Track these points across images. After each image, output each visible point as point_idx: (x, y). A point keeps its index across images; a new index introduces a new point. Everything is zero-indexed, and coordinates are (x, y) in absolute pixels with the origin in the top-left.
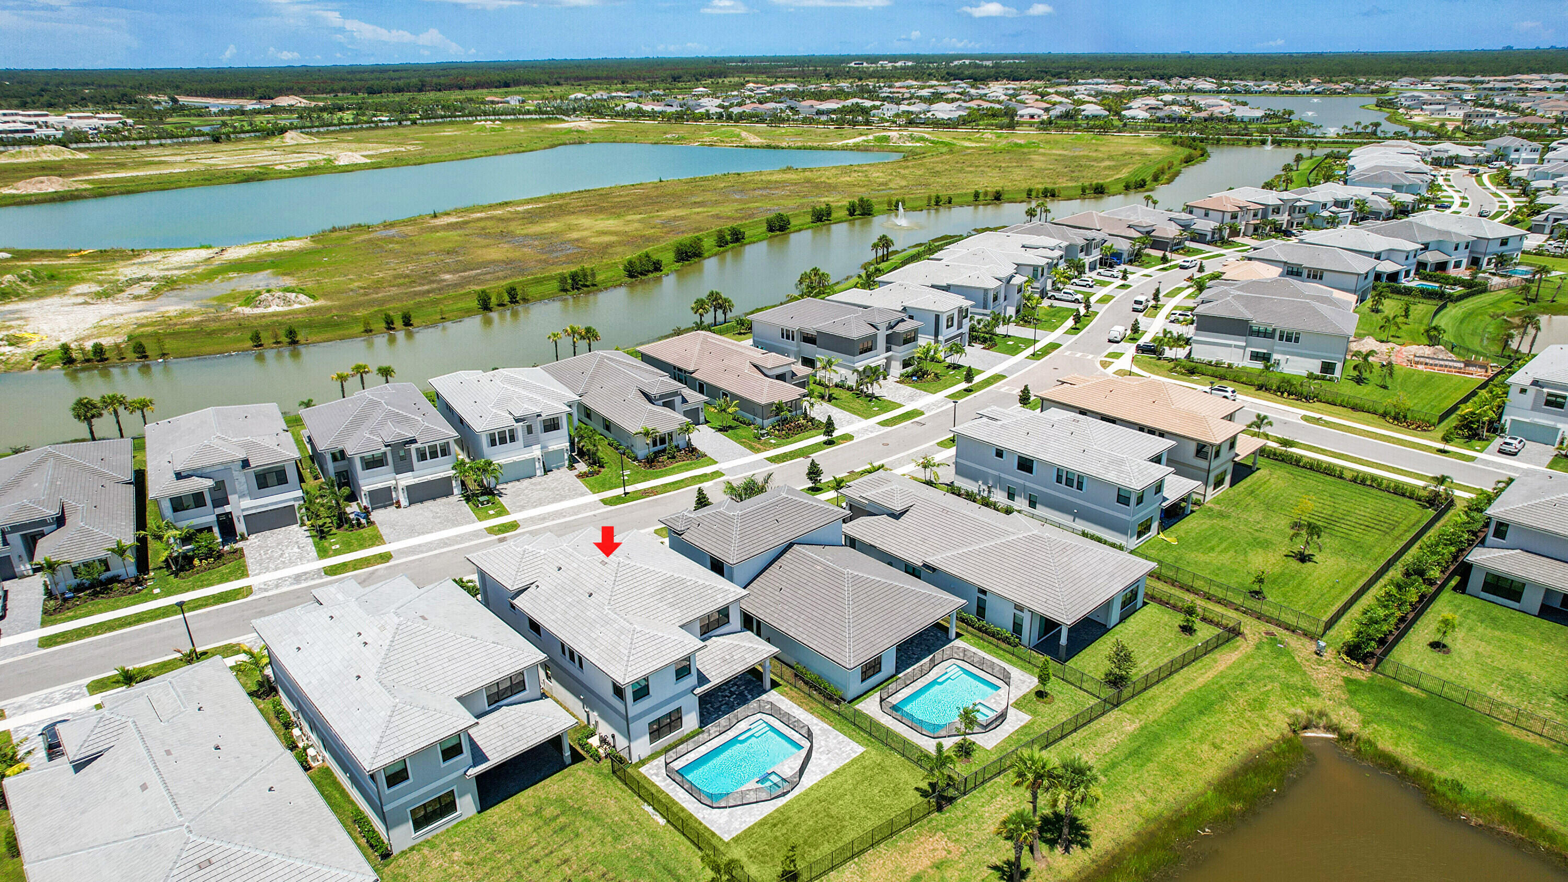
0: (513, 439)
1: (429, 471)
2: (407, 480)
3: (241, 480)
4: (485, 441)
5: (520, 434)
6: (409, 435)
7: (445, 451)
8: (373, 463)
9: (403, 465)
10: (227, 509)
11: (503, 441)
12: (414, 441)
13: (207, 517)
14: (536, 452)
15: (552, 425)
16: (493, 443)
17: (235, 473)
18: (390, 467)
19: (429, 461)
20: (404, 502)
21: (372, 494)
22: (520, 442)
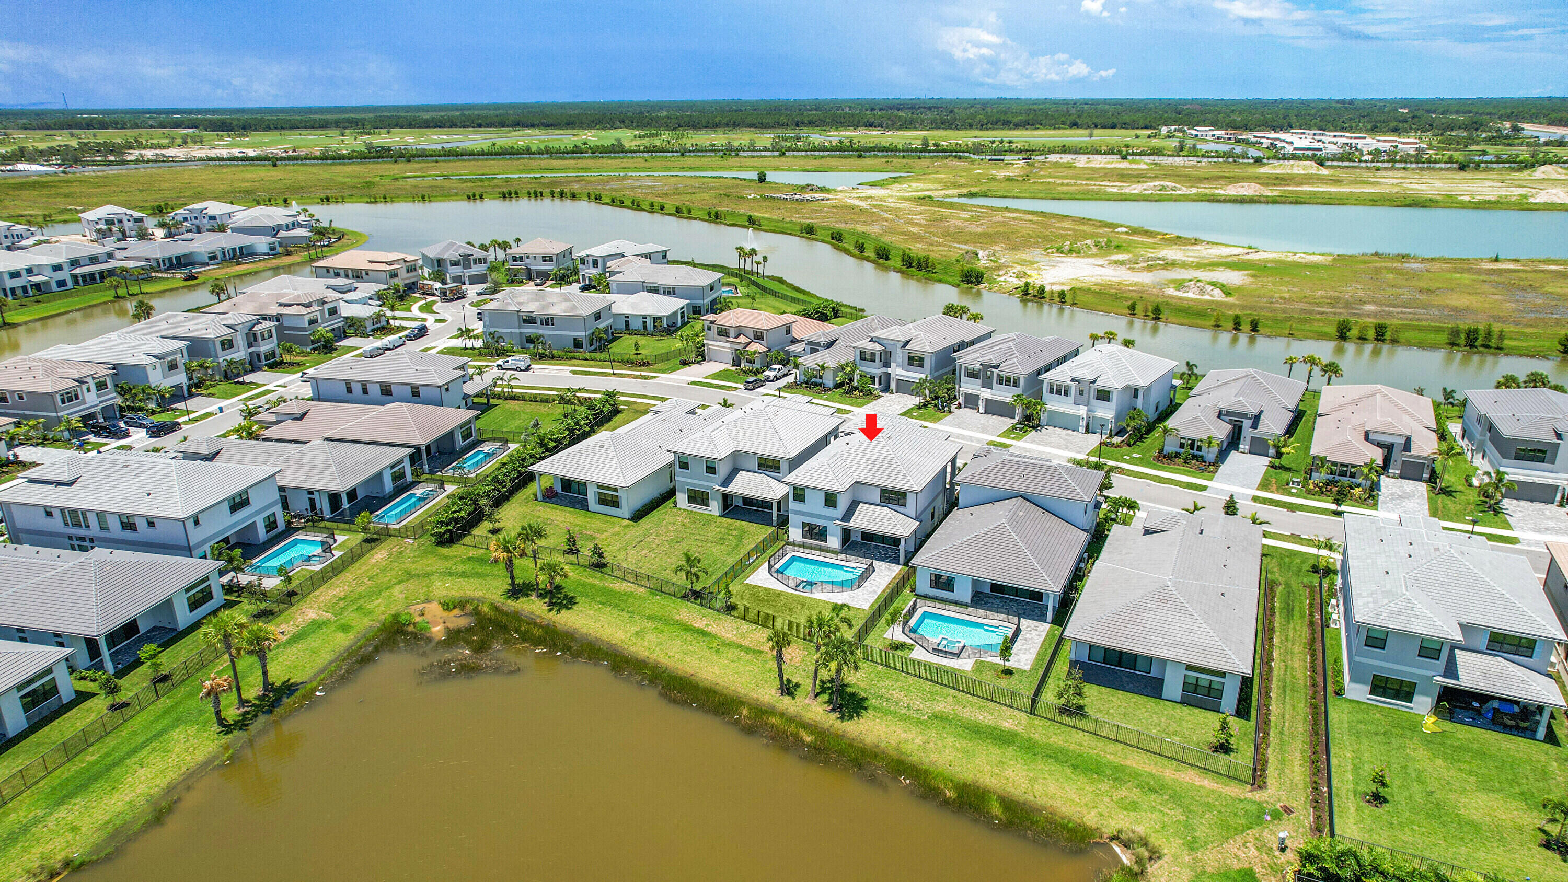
0: (1066, 394)
1: (1002, 393)
2: (985, 394)
3: (899, 356)
4: (1045, 388)
5: (1072, 392)
6: (995, 362)
7: (1016, 383)
8: (972, 374)
9: (987, 384)
10: (889, 370)
11: (1059, 392)
12: (996, 367)
13: (876, 370)
14: (1082, 411)
15: (1104, 395)
16: (1051, 392)
17: (898, 350)
18: (979, 381)
19: (1004, 386)
20: (982, 410)
21: (967, 396)
22: (1071, 398)
